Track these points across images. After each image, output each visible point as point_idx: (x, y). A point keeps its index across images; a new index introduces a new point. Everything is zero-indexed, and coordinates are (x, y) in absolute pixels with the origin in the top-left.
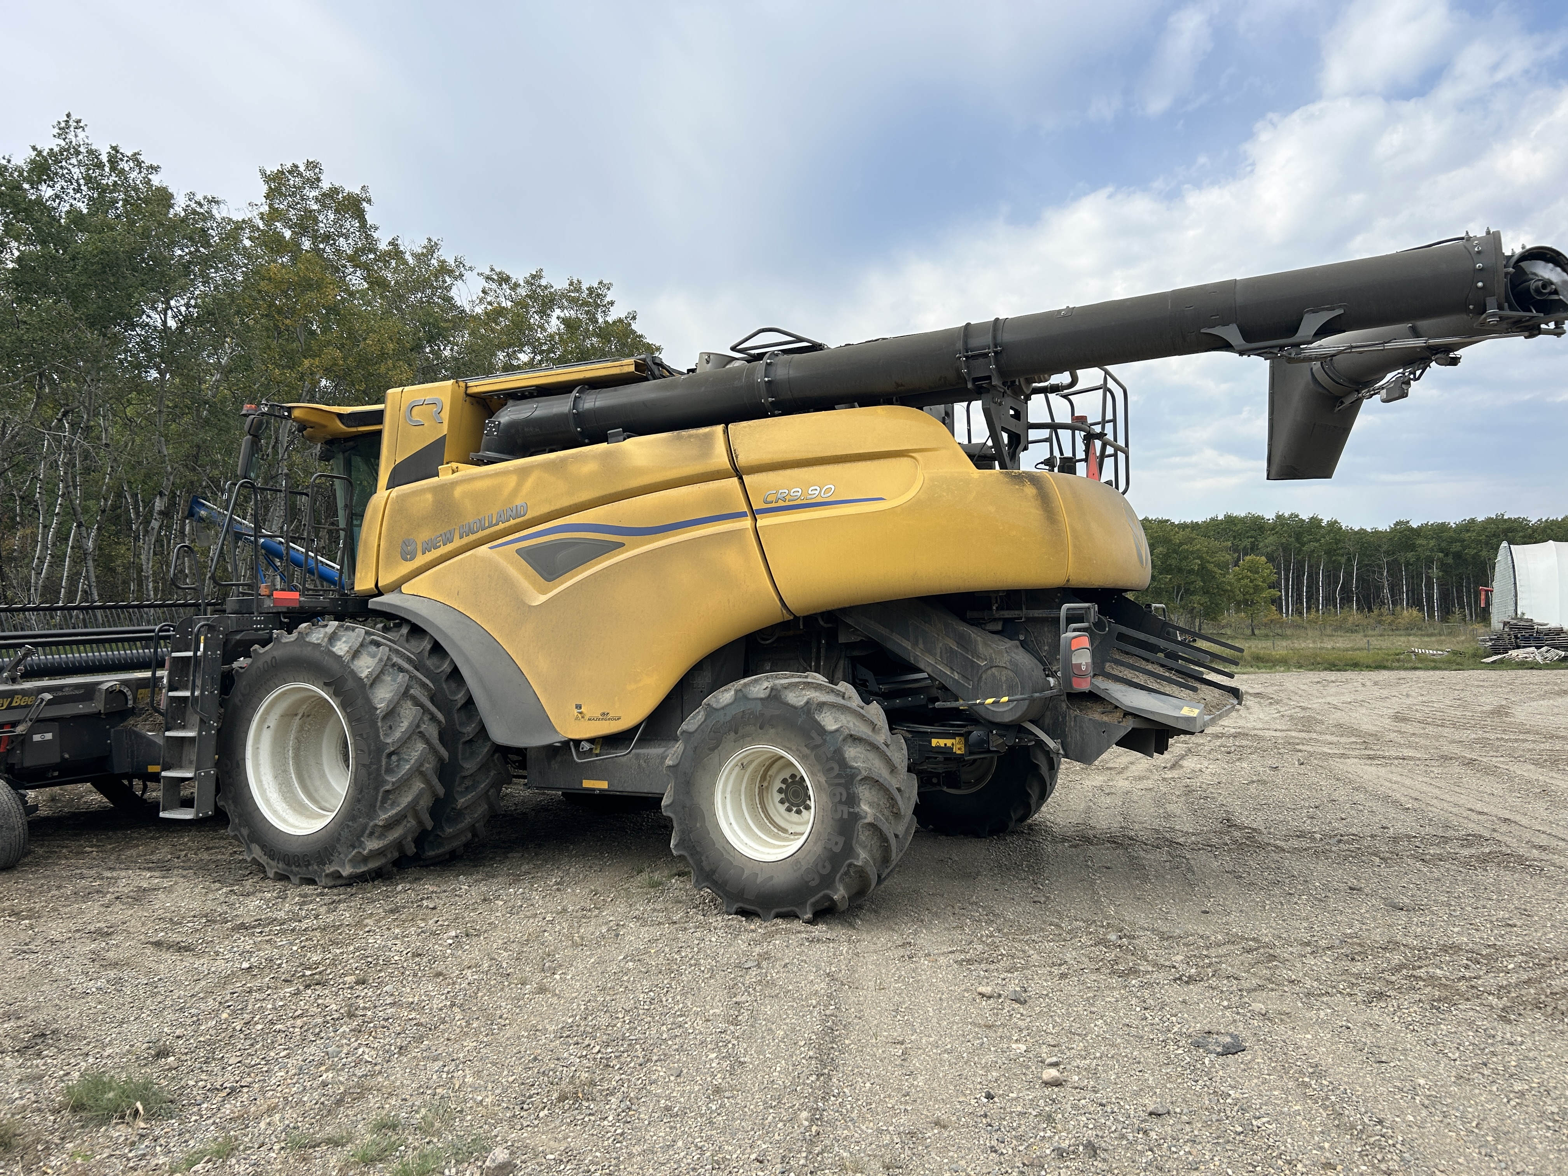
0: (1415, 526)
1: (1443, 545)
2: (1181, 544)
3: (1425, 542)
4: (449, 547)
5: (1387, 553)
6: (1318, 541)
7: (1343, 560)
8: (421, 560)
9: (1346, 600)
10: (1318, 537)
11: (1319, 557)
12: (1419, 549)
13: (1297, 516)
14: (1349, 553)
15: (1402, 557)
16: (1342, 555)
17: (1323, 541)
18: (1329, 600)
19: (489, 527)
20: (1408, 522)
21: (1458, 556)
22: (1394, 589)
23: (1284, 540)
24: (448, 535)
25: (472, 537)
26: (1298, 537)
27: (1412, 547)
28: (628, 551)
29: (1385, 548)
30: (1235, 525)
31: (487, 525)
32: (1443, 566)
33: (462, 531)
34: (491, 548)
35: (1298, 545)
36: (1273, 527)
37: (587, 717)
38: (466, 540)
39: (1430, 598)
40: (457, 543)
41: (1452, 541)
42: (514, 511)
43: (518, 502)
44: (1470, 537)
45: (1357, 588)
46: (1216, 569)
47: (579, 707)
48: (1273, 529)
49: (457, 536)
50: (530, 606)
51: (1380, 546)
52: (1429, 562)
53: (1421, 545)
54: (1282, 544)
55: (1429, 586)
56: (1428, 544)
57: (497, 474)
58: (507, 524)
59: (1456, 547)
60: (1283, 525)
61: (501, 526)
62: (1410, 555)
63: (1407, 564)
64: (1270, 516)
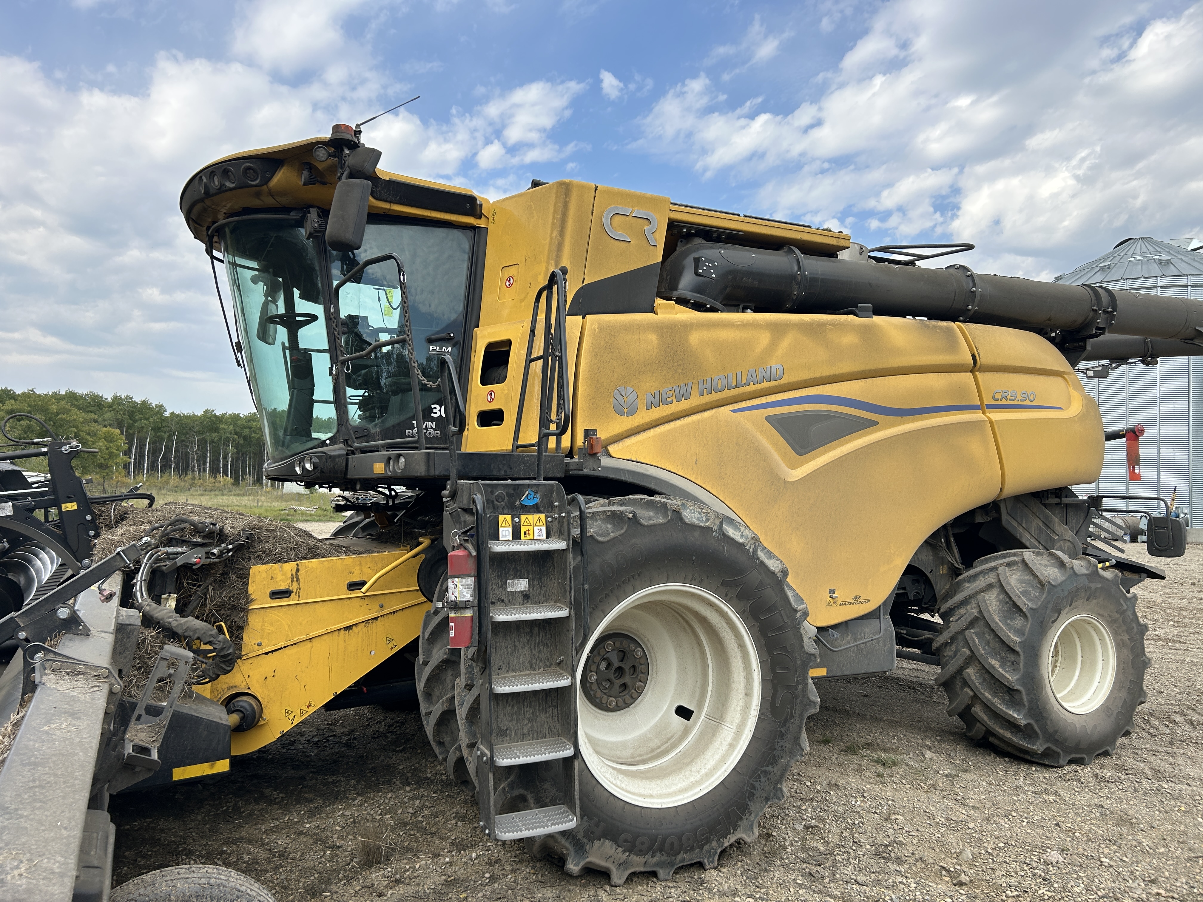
0: (218, 414)
1: (238, 430)
2: (58, 414)
3: (226, 427)
4: (684, 405)
5: (199, 433)
6: (147, 419)
7: (166, 435)
8: (642, 417)
9: (166, 467)
10: (147, 416)
11: (147, 433)
12: (221, 432)
13: (131, 398)
14: (171, 431)
15: (208, 437)
16: (165, 432)
17: (151, 420)
18: (153, 467)
19: (737, 386)
20: (213, 411)
21: (245, 438)
22: (202, 460)
23: (119, 417)
24: (683, 389)
25: (715, 396)
26: (131, 414)
27: (216, 430)
28: (880, 430)
29: (197, 429)
30: (77, 400)
31: (734, 384)
32: (237, 446)
33: (702, 387)
34: (734, 411)
35: (131, 422)
36: (110, 405)
37: (838, 603)
38: (707, 399)
39: (225, 466)
40: (695, 401)
41: (243, 427)
42: (769, 372)
43: (774, 363)
44: (256, 426)
45: (175, 458)
46: (88, 437)
47: (832, 592)
48: (110, 406)
49: (695, 392)
50: (785, 482)
51: (193, 427)
52: (227, 440)
53: (223, 429)
54: (118, 419)
55: (225, 458)
56: (228, 428)
57: (744, 326)
58: (759, 386)
59: (246, 432)
60: (119, 404)
61: (752, 387)
62: (214, 435)
63: (212, 442)
64: (108, 396)
